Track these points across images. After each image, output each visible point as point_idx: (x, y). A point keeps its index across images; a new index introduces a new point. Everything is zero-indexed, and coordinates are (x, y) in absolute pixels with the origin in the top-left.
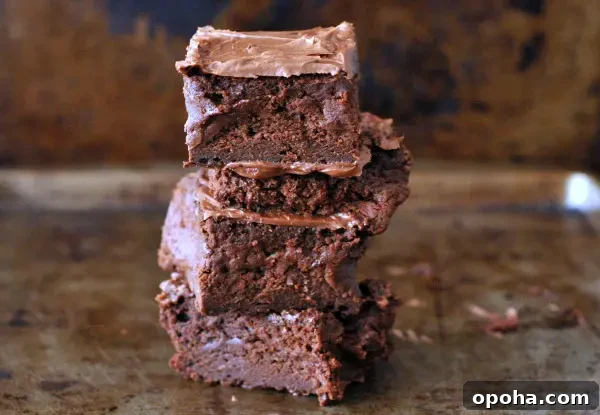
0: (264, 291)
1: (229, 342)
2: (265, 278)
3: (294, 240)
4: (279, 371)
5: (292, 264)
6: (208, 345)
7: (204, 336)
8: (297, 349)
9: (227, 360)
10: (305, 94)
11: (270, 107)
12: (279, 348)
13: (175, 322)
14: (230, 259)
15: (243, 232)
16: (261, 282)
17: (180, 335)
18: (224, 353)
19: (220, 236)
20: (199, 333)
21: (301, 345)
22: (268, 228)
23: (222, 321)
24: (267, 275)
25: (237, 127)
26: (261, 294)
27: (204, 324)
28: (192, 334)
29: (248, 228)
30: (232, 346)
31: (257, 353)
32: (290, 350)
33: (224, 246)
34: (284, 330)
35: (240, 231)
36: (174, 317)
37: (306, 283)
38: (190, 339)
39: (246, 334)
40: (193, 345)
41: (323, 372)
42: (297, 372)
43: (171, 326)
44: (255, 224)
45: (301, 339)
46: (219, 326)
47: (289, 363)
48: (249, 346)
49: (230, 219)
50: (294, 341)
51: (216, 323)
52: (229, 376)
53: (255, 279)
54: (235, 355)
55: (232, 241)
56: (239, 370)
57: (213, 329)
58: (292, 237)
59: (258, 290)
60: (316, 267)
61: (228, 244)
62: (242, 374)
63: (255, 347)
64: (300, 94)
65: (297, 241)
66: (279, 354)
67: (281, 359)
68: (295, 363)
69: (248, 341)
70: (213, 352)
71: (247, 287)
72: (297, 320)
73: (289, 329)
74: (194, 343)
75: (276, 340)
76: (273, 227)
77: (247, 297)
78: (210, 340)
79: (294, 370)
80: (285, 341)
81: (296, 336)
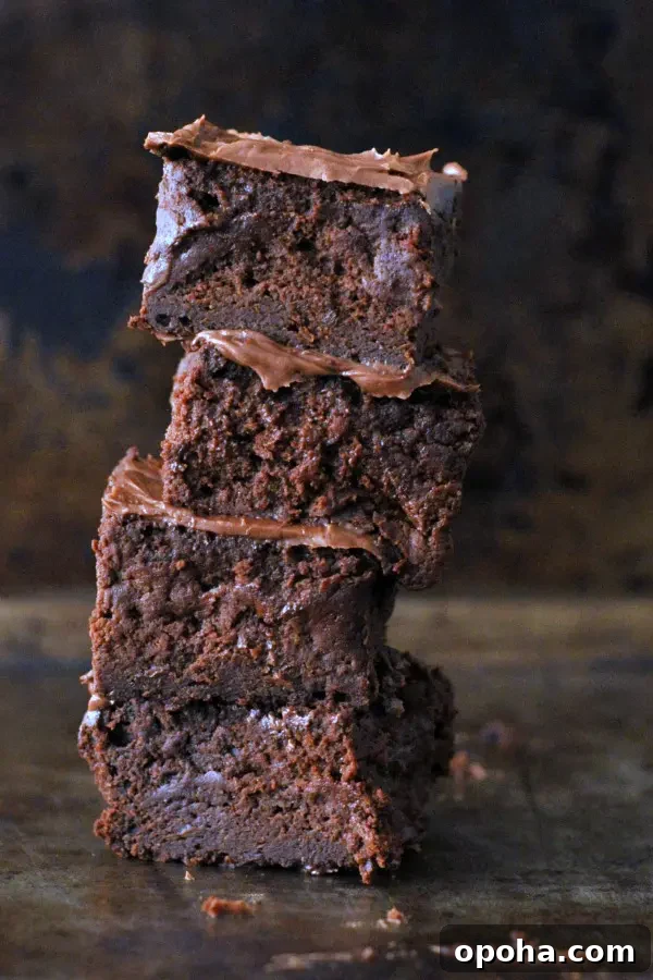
0: (200, 658)
1: (200, 779)
2: (201, 633)
3: (246, 563)
4: (286, 828)
5: (243, 608)
6: (164, 788)
7: (156, 770)
8: (315, 780)
9: (195, 816)
10: (349, 222)
11: (289, 235)
12: (285, 781)
13: (105, 746)
14: (141, 594)
15: (162, 543)
16: (195, 640)
17: (113, 771)
18: (191, 802)
19: (126, 549)
20: (149, 765)
21: (320, 771)
22: (202, 538)
23: (189, 740)
24: (205, 627)
25: (229, 264)
26: (196, 664)
27: (156, 748)
28: (134, 768)
29: (171, 535)
30: (205, 786)
31: (250, 795)
32: (302, 782)
33: (132, 568)
34: (290, 746)
35: (157, 542)
36: (103, 737)
37: (270, 646)
38: (132, 778)
39: (229, 762)
40: (135, 791)
41: (364, 817)
42: (318, 828)
43: (97, 754)
44: (181, 529)
45: (319, 760)
46: (183, 749)
47: (302, 810)
48: (234, 784)
49: (143, 517)
50: (309, 766)
51: (177, 745)
52: (198, 847)
53: (186, 634)
54: (210, 805)
55: (145, 561)
56: (215, 833)
57: (172, 757)
58: (243, 556)
59: (189, 657)
60: (288, 615)
61: (139, 565)
62: (222, 842)
63: (245, 785)
64: (342, 219)
65: (251, 564)
66: (284, 793)
67: (289, 804)
68: (313, 808)
69: (233, 774)
70: (170, 801)
71: (171, 647)
72: (311, 723)
73: (298, 744)
74: (139, 785)
75: (277, 765)
76: (211, 535)
77: (172, 669)
78: (167, 777)
79: (313, 823)
80: (292, 766)
81: (311, 755)
